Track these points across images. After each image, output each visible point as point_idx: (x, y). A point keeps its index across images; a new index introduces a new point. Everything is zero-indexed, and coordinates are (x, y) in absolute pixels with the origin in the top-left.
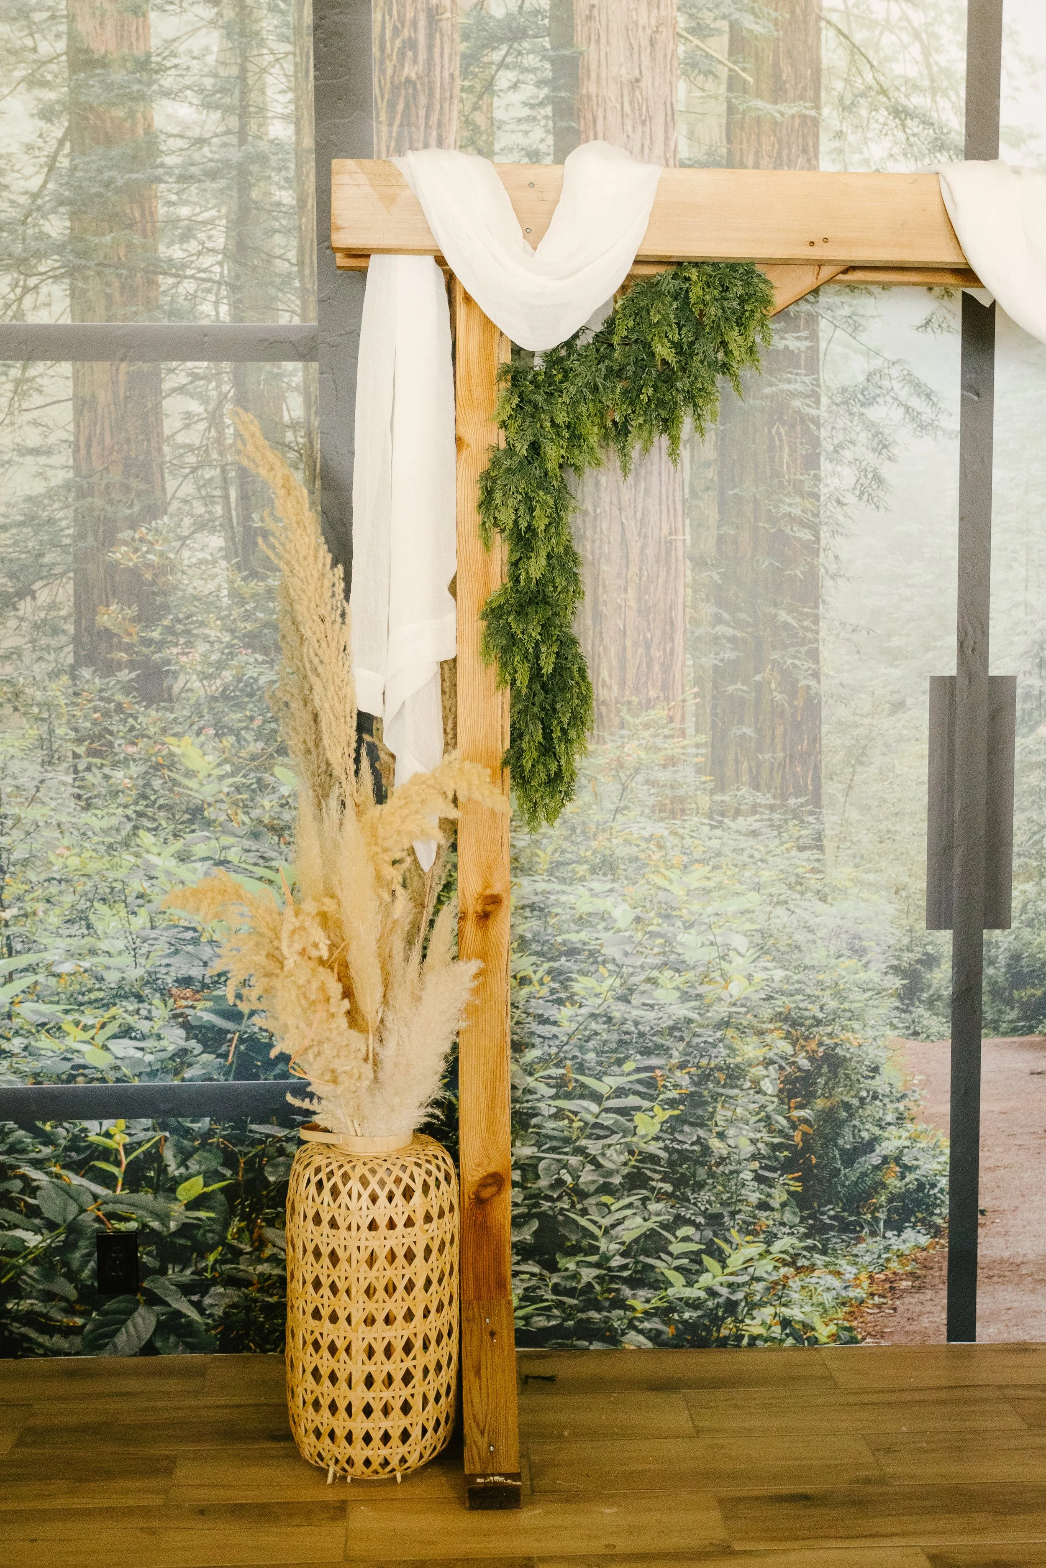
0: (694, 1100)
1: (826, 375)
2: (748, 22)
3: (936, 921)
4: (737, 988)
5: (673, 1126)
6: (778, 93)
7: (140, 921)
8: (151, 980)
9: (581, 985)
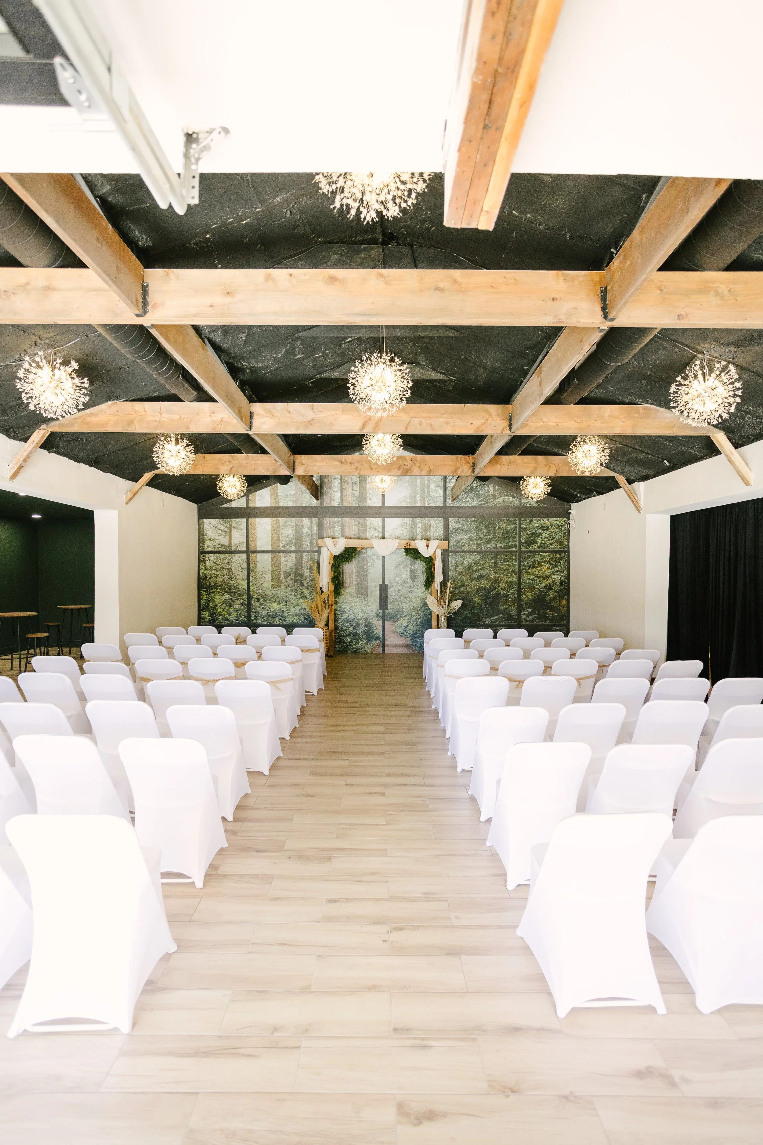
0: (355, 627)
1: (368, 554)
2: (360, 521)
3: (380, 608)
4: (360, 615)
5: (353, 629)
6: (363, 527)
7: (300, 608)
8: (301, 614)
9: (344, 615)
